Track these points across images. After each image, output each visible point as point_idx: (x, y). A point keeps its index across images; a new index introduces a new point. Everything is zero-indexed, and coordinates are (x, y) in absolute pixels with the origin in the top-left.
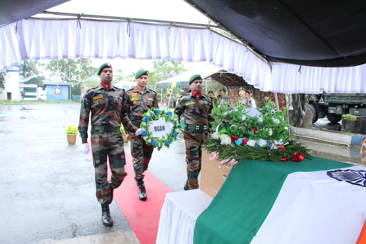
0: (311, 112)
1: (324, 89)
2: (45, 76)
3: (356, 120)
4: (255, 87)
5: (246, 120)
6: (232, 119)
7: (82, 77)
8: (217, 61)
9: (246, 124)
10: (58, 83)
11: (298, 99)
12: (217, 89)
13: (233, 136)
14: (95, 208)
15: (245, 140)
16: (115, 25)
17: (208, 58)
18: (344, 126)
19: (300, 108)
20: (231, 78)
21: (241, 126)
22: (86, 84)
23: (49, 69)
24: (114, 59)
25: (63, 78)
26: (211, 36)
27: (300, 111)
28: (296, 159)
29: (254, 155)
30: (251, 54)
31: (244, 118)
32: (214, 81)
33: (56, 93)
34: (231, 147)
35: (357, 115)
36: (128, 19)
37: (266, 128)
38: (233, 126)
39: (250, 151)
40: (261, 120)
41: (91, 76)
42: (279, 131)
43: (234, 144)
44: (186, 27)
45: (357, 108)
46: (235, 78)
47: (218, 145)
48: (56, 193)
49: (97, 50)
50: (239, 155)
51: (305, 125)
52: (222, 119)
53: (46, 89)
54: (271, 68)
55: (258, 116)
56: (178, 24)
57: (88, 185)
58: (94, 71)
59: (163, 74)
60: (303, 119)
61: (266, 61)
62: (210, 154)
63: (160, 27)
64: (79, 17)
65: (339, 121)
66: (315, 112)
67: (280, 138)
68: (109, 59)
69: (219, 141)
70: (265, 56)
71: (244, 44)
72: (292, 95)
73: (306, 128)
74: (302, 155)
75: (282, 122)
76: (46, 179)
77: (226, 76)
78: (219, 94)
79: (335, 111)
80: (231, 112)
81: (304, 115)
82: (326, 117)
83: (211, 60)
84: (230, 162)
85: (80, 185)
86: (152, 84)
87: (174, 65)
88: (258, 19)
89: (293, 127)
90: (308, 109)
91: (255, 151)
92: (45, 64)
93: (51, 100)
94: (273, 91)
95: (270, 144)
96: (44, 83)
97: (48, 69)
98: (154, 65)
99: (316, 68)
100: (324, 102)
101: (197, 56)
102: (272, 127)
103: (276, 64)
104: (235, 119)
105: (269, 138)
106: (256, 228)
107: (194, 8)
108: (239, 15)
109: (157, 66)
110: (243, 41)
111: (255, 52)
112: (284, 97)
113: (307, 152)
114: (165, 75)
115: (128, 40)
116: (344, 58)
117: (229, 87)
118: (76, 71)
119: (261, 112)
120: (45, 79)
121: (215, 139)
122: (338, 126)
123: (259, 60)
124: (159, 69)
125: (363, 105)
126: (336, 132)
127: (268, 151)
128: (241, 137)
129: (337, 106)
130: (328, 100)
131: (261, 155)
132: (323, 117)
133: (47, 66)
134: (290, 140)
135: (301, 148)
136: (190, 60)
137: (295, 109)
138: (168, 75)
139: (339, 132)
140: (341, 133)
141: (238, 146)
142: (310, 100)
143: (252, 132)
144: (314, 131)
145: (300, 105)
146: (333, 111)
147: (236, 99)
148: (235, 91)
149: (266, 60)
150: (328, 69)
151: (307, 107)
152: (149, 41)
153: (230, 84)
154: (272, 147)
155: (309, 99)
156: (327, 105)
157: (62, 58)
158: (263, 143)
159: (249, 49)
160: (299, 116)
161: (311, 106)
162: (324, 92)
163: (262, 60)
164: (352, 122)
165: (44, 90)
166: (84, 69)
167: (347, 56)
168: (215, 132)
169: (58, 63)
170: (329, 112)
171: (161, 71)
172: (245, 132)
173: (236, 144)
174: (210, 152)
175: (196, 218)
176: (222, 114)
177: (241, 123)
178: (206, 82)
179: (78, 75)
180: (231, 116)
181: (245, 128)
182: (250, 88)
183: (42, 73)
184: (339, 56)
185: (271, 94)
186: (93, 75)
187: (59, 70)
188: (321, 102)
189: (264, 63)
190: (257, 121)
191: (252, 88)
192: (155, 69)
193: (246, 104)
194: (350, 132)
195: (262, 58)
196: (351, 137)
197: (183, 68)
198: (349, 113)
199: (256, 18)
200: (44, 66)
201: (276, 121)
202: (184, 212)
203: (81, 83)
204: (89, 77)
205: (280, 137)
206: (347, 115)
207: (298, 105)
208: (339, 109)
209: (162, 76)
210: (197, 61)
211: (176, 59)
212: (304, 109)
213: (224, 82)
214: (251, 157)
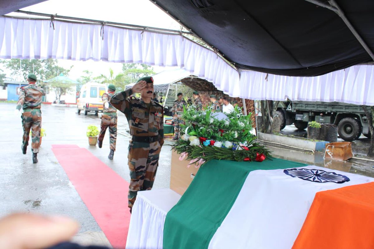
0: (279, 119)
1: (288, 97)
2: (5, 75)
3: (321, 127)
4: (225, 93)
5: (213, 123)
6: (200, 121)
7: (47, 77)
8: (188, 66)
9: (213, 127)
10: (20, 82)
11: (267, 106)
12: (187, 93)
13: (201, 138)
14: (64, 210)
15: (213, 141)
16: (89, 27)
17: (179, 63)
18: (310, 133)
19: (268, 114)
20: (201, 83)
21: (209, 129)
22: (52, 84)
23: (11, 67)
24: (87, 61)
25: (26, 77)
26: (183, 42)
27: (268, 118)
28: (258, 159)
29: (220, 155)
30: (221, 60)
31: (211, 121)
32: (184, 85)
33: (18, 93)
34: (200, 147)
35: (321, 123)
36: (102, 22)
37: (232, 131)
38: (201, 128)
39: (217, 152)
40: (227, 123)
41: (56, 76)
42: (244, 134)
43: (202, 145)
44: (159, 33)
45: (322, 116)
46: (205, 83)
47: (188, 146)
48: (21, 195)
49: (70, 52)
50: (207, 155)
51: (272, 131)
52: (192, 121)
53: (7, 88)
54: (240, 75)
55: (224, 120)
56: (151, 29)
57: (55, 187)
58: (60, 71)
59: (132, 77)
60: (271, 125)
61: (235, 68)
62: (180, 154)
63: (133, 32)
64: (52, 18)
65: (305, 128)
66: (282, 118)
67: (245, 141)
68: (82, 61)
69: (188, 142)
70: (234, 64)
71: (215, 50)
72: (261, 102)
73: (274, 134)
74: (264, 156)
75: (247, 126)
76: (10, 182)
77: (196, 81)
78: (189, 98)
79: (302, 119)
80: (200, 115)
81: (272, 121)
82: (293, 123)
83: (183, 65)
84: (198, 162)
85: (47, 187)
86: (120, 87)
87: (144, 68)
88: (228, 28)
89: (261, 133)
90: (276, 116)
91: (222, 152)
92: (6, 62)
93: (13, 100)
94: (241, 97)
95: (235, 146)
96: (5, 82)
97: (9, 67)
98: (123, 67)
99: (282, 76)
100: (292, 109)
101: (169, 61)
102: (237, 130)
103: (245, 71)
104: (204, 122)
105: (234, 140)
106: (221, 220)
107: (167, 14)
108: (210, 24)
109: (126, 68)
110: (213, 48)
111: (224, 59)
112: (253, 103)
113: (269, 153)
114: (135, 78)
115: (101, 43)
116: (306, 68)
117: (200, 92)
118: (40, 70)
119: (228, 116)
120: (6, 78)
121: (185, 140)
122: (304, 133)
123: (229, 67)
124: (128, 71)
125: (328, 113)
126: (302, 139)
127: (233, 152)
128: (209, 139)
129: (304, 113)
130: (295, 107)
131: (227, 155)
132: (291, 124)
133: (8, 63)
134: (254, 143)
135: (263, 150)
136: (162, 65)
137: (263, 116)
138: (137, 78)
139: (304, 139)
140: (306, 140)
141: (206, 147)
142: (279, 107)
143: (219, 134)
144: (281, 137)
145: (268, 112)
146: (300, 118)
147: (206, 104)
148: (204, 96)
149: (235, 66)
150: (292, 77)
151: (275, 114)
152: (122, 44)
153: (200, 89)
154: (237, 149)
155: (277, 106)
156: (294, 112)
157: (34, 58)
158: (228, 144)
159: (219, 56)
160: (267, 122)
161: (279, 113)
162: (288, 99)
163: (231, 66)
164: (317, 129)
165: (4, 88)
166: (49, 69)
167: (309, 66)
168: (184, 134)
169: (21, 61)
170: (296, 119)
171: (131, 74)
172: (213, 134)
173: (204, 146)
174: (179, 152)
175: (166, 214)
176: (192, 117)
177: (209, 125)
178: (176, 86)
179: (43, 75)
180: (200, 119)
181: (213, 131)
182: (220, 94)
183: (3, 71)
184: (302, 66)
185: (241, 100)
186: (58, 75)
187: (22, 68)
188: (289, 110)
189: (234, 70)
190: (224, 124)
191: (222, 94)
192: (124, 72)
193: (214, 109)
194: (314, 139)
195: (232, 65)
196: (316, 143)
197: (153, 71)
198: (314, 121)
199: (226, 27)
200: (5, 64)
201: (242, 125)
202: (155, 209)
203: (46, 83)
204: (54, 77)
205: (245, 139)
206: (313, 122)
207: (266, 111)
208: (305, 116)
209: (131, 79)
210: (168, 66)
211: (148, 63)
212: (272, 116)
213: (194, 87)
214: (218, 157)
